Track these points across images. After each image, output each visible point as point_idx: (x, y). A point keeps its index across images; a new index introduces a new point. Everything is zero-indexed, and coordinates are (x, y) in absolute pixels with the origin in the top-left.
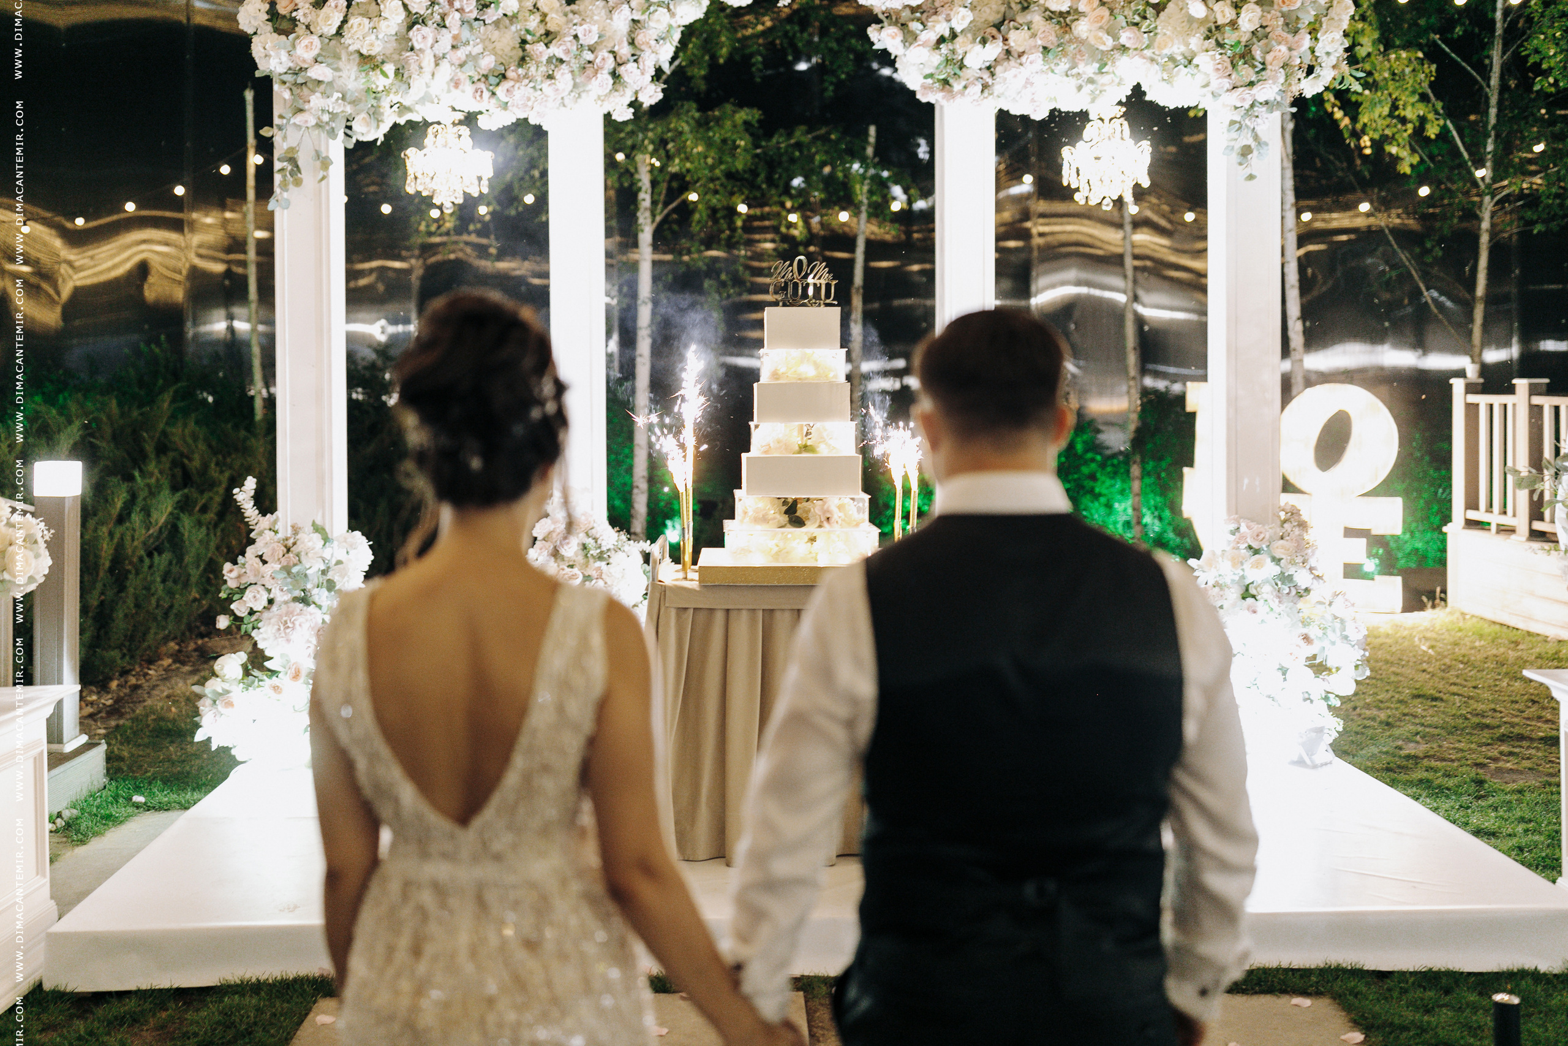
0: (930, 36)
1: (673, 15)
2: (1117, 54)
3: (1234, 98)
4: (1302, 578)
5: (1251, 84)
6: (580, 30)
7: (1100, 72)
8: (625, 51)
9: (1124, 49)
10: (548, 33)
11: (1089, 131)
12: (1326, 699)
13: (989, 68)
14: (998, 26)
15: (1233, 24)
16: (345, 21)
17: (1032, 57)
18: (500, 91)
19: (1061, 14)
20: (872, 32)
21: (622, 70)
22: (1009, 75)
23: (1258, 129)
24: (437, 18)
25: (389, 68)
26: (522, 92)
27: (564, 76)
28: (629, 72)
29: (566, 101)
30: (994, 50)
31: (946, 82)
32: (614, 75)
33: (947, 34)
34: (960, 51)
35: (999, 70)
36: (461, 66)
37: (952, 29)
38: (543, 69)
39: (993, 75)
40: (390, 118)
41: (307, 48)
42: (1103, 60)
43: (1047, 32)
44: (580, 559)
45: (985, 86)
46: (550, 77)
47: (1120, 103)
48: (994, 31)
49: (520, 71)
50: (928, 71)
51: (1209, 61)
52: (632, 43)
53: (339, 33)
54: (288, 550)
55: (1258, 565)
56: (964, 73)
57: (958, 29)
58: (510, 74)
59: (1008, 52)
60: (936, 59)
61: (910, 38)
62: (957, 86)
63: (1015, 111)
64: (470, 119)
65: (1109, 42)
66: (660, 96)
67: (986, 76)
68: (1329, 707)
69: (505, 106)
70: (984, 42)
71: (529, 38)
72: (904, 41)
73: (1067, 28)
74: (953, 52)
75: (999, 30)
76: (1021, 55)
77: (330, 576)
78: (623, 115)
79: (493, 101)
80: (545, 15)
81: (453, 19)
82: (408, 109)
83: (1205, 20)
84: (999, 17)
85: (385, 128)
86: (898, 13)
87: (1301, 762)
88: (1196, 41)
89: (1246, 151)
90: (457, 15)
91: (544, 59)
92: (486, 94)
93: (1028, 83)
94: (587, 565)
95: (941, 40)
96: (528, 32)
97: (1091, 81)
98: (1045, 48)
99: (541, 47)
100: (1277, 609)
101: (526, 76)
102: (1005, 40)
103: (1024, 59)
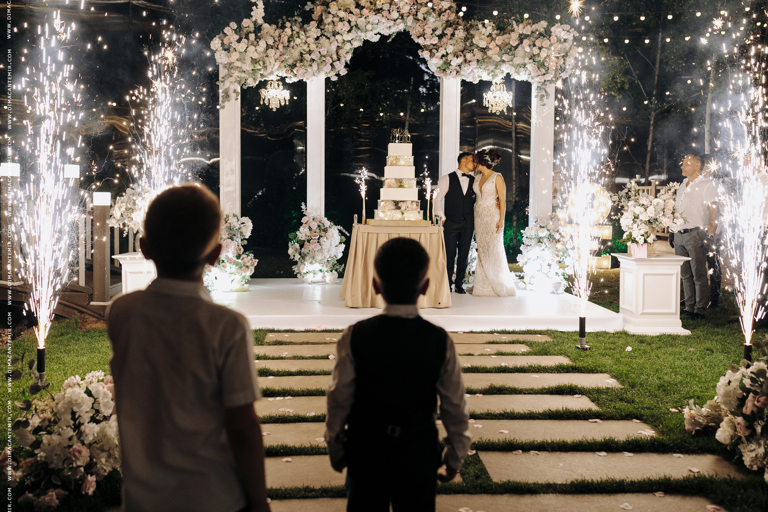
0: (439, 54)
1: (352, 45)
2: (501, 63)
3: (538, 79)
4: (557, 236)
5: (544, 74)
6: (321, 50)
7: (496, 68)
8: (335, 57)
9: (504, 61)
10: (310, 51)
11: (492, 88)
12: (564, 275)
13: (459, 66)
14: (462, 52)
15: (539, 55)
16: (247, 47)
17: (473, 63)
18: (295, 71)
19: (483, 48)
20: (420, 52)
21: (334, 63)
22: (466, 69)
23: (547, 89)
24: (276, 46)
25: (261, 63)
26: (302, 71)
27: (315, 65)
28: (337, 64)
29: (315, 74)
30: (460, 60)
31: (444, 70)
32: (332, 65)
33: (445, 54)
34: (449, 60)
35: (462, 66)
36: (282, 62)
37: (447, 52)
38: (309, 63)
39: (460, 68)
40: (259, 79)
41: (235, 56)
42: (497, 65)
43: (479, 55)
44: (318, 230)
45: (457, 72)
46: (311, 66)
47: (502, 79)
48: (461, 53)
49: (301, 64)
50: (438, 66)
51: (530, 67)
52: (337, 54)
53: (245, 51)
54: (226, 222)
55: (543, 232)
56: (451, 67)
57: (449, 52)
58: (298, 65)
59: (465, 60)
60: (441, 62)
61: (432, 55)
62: (448, 72)
63: (468, 80)
64: (283, 79)
65: (499, 59)
66: (347, 72)
67: (458, 68)
68: (564, 278)
69: (295, 75)
70: (457, 57)
71: (304, 52)
72: (430, 56)
73: (485, 53)
74: (447, 60)
75: (463, 53)
76: (470, 61)
77: (241, 230)
78: (334, 79)
79: (292, 73)
80: (309, 44)
81: (281, 47)
82: (265, 76)
83: (529, 53)
84: (462, 48)
85: (257, 83)
86: (429, 46)
87: (553, 293)
88: (527, 60)
89: (542, 96)
90: (282, 45)
91: (309, 59)
92: (290, 71)
93: (472, 71)
94: (320, 232)
95: (443, 56)
96: (304, 50)
97: (492, 71)
98: (478, 60)
99: (308, 55)
100: (548, 246)
101: (303, 66)
102: (465, 56)
103: (470, 63)
